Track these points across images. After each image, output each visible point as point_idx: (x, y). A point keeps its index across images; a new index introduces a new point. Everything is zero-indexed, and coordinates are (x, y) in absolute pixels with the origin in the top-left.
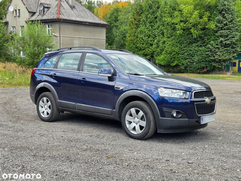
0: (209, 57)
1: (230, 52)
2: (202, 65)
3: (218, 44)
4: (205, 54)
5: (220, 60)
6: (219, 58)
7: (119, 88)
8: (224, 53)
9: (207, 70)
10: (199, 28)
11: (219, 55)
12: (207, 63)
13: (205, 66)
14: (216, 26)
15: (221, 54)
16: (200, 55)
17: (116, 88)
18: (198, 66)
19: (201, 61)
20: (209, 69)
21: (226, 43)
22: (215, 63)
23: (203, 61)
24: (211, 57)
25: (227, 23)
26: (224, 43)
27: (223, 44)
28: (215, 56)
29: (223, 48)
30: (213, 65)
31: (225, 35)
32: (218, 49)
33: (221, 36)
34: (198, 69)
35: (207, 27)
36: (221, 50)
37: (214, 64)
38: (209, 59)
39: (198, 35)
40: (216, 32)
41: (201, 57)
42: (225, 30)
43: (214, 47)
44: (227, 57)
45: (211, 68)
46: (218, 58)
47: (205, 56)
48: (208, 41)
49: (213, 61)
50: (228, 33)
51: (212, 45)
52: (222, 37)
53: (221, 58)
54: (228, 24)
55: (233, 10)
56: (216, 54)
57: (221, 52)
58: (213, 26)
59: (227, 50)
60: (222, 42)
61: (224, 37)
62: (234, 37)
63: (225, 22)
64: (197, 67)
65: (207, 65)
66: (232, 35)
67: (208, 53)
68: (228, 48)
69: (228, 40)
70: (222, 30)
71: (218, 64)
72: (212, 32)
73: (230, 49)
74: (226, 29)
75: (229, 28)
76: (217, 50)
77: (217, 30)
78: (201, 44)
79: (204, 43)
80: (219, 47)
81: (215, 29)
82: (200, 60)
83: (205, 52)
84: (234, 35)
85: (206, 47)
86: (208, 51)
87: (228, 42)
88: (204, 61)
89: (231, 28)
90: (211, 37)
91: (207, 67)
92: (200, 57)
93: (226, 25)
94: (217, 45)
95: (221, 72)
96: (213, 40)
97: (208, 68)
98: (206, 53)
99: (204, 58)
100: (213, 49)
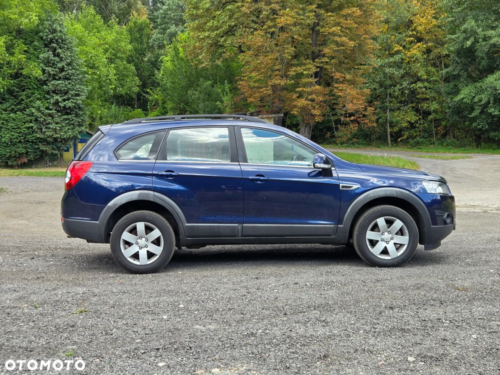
0: (33, 133)
1: (73, 124)
2: (18, 150)
3: (49, 107)
4: (25, 128)
5: (55, 139)
6: (55, 136)
7: (351, 187)
8: (63, 126)
9: (28, 160)
10: (6, 73)
11: (55, 130)
12: (27, 145)
13: (24, 151)
14: (44, 71)
15: (59, 127)
16: (13, 129)
17: (343, 187)
18: (10, 152)
19: (17, 141)
20: (32, 157)
21: (64, 107)
22: (45, 145)
23: (20, 142)
24: (36, 133)
25: (63, 66)
26: (62, 105)
27: (60, 107)
28: (46, 132)
29: (59, 116)
30: (41, 149)
31: (62, 89)
32: (51, 118)
33: (54, 92)
34: (10, 158)
35: (24, 72)
36: (57, 119)
37: (42, 147)
38: (33, 137)
39: (6, 88)
40: (45, 83)
41: (17, 133)
42: (60, 79)
43: (43, 113)
44: (70, 133)
45: (37, 155)
46: (53, 135)
47: (24, 131)
48: (28, 100)
49: (40, 142)
50: (69, 86)
51: (38, 109)
52: (57, 94)
53: (59, 136)
54: (65, 69)
55: (70, 43)
56: (46, 128)
57: (57, 123)
58: (39, 71)
59: (67, 119)
60: (57, 103)
61: (59, 93)
62: (78, 95)
63: (60, 65)
64: (8, 154)
65: (29, 150)
66: (76, 91)
67: (31, 125)
68: (70, 117)
69: (68, 99)
70: (54, 79)
71: (51, 146)
72: (34, 83)
73: (74, 118)
74: (62, 77)
75: (68, 76)
76: (49, 120)
77: (46, 79)
78: (13, 107)
79: (20, 103)
80: (53, 113)
81: (42, 77)
82: (14, 139)
83: (25, 123)
84: (78, 91)
85: (25, 112)
86: (31, 122)
87: (69, 104)
88: (23, 141)
89: (70, 76)
90: (33, 93)
91: (27, 152)
92: (14, 132)
93: (62, 70)
94: (47, 108)
95: (55, 163)
96: (38, 99)
97: (30, 155)
98: (27, 125)
99: (22, 136)
100: (41, 117)
